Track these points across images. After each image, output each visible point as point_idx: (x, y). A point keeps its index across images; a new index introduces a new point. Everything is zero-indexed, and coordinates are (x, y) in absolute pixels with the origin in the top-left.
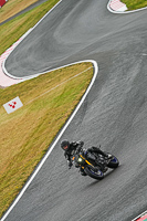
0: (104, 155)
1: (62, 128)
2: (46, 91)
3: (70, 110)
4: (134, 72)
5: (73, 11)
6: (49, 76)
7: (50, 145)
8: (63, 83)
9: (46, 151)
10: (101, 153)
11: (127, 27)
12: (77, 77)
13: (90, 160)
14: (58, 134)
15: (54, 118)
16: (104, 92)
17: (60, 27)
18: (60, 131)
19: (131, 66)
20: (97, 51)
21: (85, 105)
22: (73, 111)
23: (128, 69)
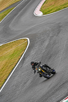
0: (50, 68)
1: (13, 69)
2: (6, 52)
3: (17, 61)
4: (46, 43)
5: (18, 15)
6: (7, 45)
7: (8, 77)
8: (14, 48)
9: (6, 80)
10: (48, 67)
11: (43, 22)
12: (20, 46)
13: (44, 70)
14: (11, 72)
15: (9, 65)
16: (32, 52)
17: (12, 22)
18: (12, 70)
19: (45, 40)
20: (29, 33)
23: (43, 42)
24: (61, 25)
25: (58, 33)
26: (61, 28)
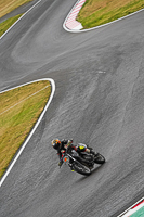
1: (21, 146)
2: (5, 110)
3: (28, 128)
4: (91, 90)
5: (30, 30)
6: (7, 95)
7: (10, 163)
8: (22, 101)
9: (6, 169)
11: (83, 45)
12: (35, 95)
14: (18, 151)
15: (13, 137)
16: (62, 110)
17: (18, 46)
18: (19, 149)
19: (87, 84)
20: (54, 69)
21: (44, 123)
22: (32, 129)
23: (84, 87)
24: (120, 50)
25: (116, 68)
26: (122, 57)
